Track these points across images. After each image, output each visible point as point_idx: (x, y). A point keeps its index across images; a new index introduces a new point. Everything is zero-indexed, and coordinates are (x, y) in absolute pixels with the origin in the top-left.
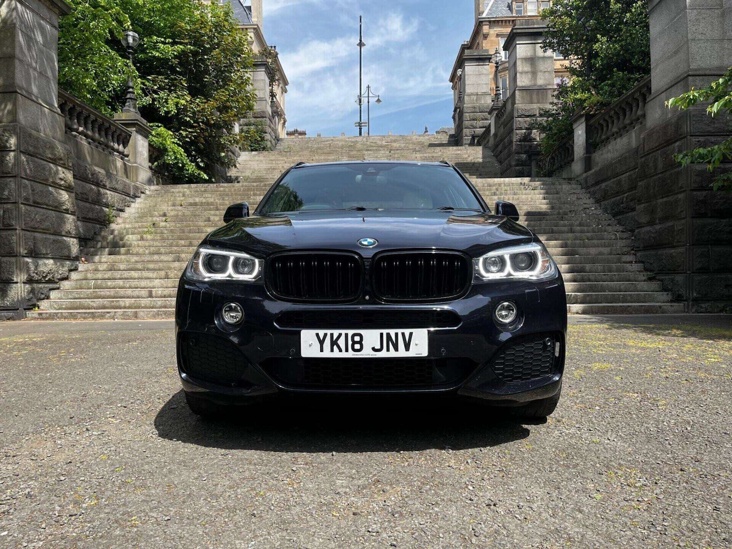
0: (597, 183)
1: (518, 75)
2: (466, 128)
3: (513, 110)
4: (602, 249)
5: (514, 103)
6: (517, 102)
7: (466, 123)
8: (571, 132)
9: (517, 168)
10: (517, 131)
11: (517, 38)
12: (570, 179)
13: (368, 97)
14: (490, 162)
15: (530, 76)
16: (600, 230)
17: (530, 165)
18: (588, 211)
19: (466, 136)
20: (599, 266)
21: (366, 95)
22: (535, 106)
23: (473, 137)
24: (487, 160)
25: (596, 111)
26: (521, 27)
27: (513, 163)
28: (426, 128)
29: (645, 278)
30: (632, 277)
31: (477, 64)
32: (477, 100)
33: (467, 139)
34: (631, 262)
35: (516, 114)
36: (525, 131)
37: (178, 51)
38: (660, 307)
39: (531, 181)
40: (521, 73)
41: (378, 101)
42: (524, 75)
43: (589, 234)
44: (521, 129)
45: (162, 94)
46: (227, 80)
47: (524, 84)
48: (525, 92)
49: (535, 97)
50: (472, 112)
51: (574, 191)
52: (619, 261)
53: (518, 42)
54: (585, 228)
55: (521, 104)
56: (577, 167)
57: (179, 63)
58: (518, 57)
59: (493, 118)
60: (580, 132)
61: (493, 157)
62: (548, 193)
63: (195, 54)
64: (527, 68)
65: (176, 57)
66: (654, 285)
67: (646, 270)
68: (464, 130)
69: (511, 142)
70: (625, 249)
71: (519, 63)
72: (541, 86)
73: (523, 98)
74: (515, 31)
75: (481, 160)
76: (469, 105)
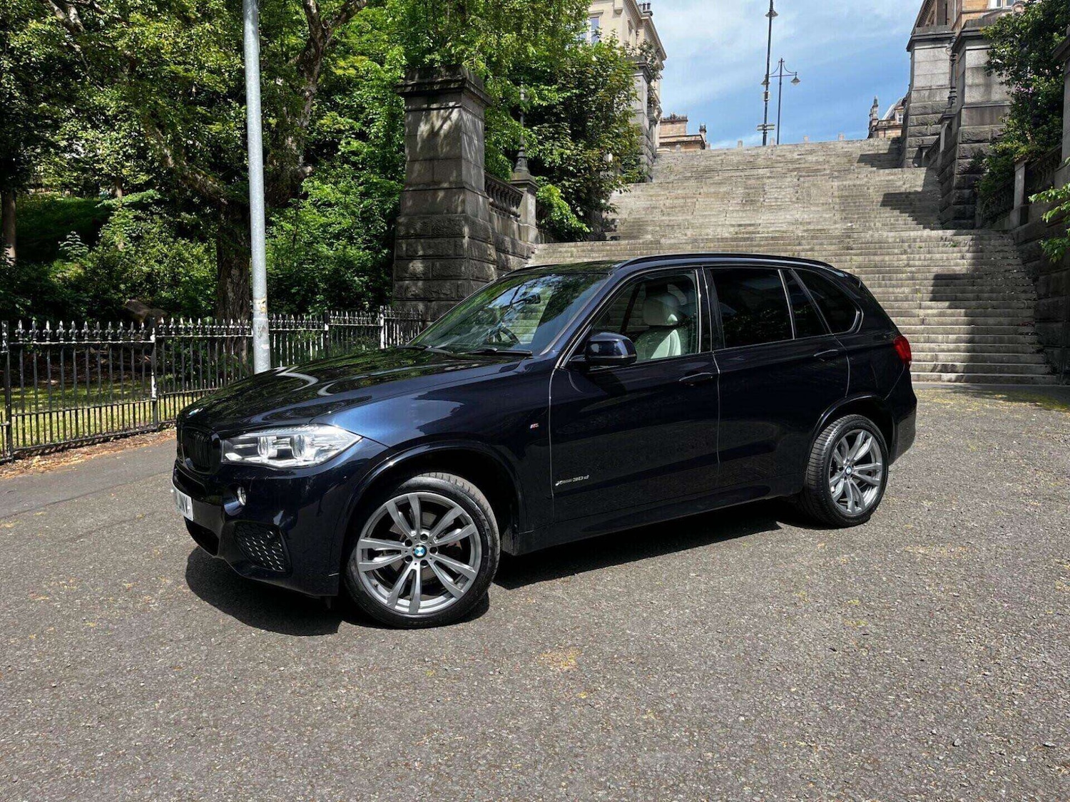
0: (1026, 241)
1: (966, 89)
2: (911, 136)
3: (956, 134)
4: (1002, 319)
5: (959, 125)
6: (962, 123)
7: (911, 129)
8: (1013, 175)
9: (958, 207)
10: (960, 161)
11: (967, 42)
12: (1005, 232)
13: (781, 76)
14: (931, 191)
15: (982, 89)
16: (1011, 298)
17: (974, 203)
18: (1007, 274)
19: (910, 147)
20: (990, 337)
21: (778, 73)
22: (987, 128)
23: (921, 149)
24: (930, 188)
25: (1032, 158)
26: (973, 29)
27: (954, 200)
28: (876, 101)
29: (1033, 350)
30: (1020, 349)
31: (933, 46)
32: (929, 97)
33: (911, 152)
34: (1027, 334)
35: (960, 139)
36: (970, 160)
37: (564, 98)
38: (1032, 378)
39: (955, 235)
40: (970, 86)
41: (796, 80)
42: (974, 89)
43: (994, 303)
44: (966, 157)
45: (548, 145)
46: (609, 120)
47: (973, 100)
48: (974, 110)
49: (987, 117)
50: (922, 114)
51: (1003, 248)
52: (1016, 332)
53: (967, 48)
54: (994, 295)
55: (967, 126)
56: (1014, 217)
57: (564, 109)
58: (968, 65)
59: (944, 129)
60: (1020, 177)
61: (940, 185)
62: (979, 251)
63: (579, 96)
64: (980, 79)
65: (561, 103)
66: (1039, 357)
67: (1039, 342)
68: (909, 139)
69: (952, 174)
70: (1028, 320)
71: (968, 74)
72: (996, 102)
73: (971, 118)
74: (964, 34)
75: (920, 189)
76: (917, 105)
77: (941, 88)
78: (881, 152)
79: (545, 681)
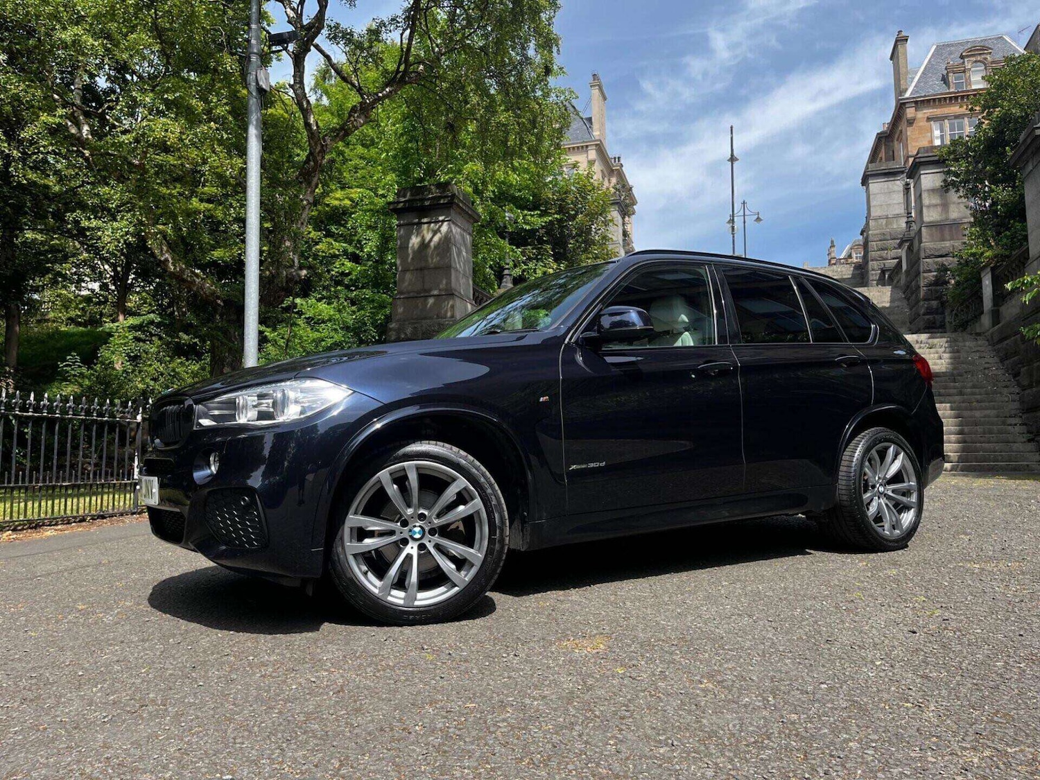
0: (1001, 340)
1: (925, 210)
2: (872, 260)
3: (919, 250)
4: (987, 412)
5: (920, 242)
6: (924, 240)
7: (872, 254)
8: (980, 281)
9: (928, 317)
10: (925, 275)
11: (922, 167)
12: (978, 334)
13: (744, 215)
14: (898, 307)
15: (939, 209)
16: (995, 392)
17: (943, 313)
18: (986, 371)
19: (873, 270)
20: (979, 429)
21: (742, 213)
22: (947, 244)
23: (883, 272)
24: (896, 304)
25: (998, 262)
26: (926, 155)
27: (922, 311)
28: (832, 242)
29: (1025, 440)
30: (1011, 439)
31: (886, 179)
32: (886, 225)
33: (874, 275)
34: (1016, 425)
35: (922, 255)
36: (935, 273)
37: (546, 222)
38: (1028, 465)
39: (929, 338)
40: (928, 207)
41: (758, 219)
42: (932, 209)
43: (979, 397)
44: (930, 271)
45: (531, 265)
46: (589, 243)
47: (932, 219)
48: (934, 228)
49: (947, 232)
50: (880, 240)
51: (979, 348)
52: (1004, 423)
53: (922, 172)
54: (977, 390)
55: (929, 243)
56: (986, 320)
57: (546, 233)
58: (923, 187)
59: (904, 251)
60: (987, 282)
61: (905, 301)
62: (955, 351)
63: (560, 221)
64: (936, 200)
65: (543, 227)
66: (1031, 446)
67: (1029, 432)
68: (870, 263)
69: (918, 287)
70: (1013, 412)
71: (925, 195)
72: (954, 220)
73: (931, 235)
74: (917, 160)
75: (887, 305)
76: (875, 232)
77: (897, 216)
78: (845, 277)
79: (571, 661)
